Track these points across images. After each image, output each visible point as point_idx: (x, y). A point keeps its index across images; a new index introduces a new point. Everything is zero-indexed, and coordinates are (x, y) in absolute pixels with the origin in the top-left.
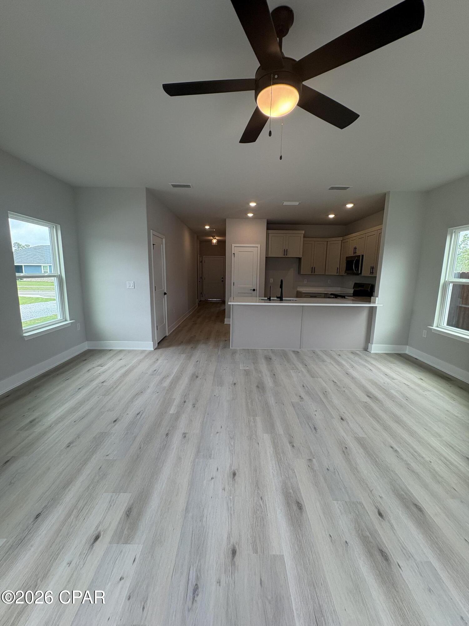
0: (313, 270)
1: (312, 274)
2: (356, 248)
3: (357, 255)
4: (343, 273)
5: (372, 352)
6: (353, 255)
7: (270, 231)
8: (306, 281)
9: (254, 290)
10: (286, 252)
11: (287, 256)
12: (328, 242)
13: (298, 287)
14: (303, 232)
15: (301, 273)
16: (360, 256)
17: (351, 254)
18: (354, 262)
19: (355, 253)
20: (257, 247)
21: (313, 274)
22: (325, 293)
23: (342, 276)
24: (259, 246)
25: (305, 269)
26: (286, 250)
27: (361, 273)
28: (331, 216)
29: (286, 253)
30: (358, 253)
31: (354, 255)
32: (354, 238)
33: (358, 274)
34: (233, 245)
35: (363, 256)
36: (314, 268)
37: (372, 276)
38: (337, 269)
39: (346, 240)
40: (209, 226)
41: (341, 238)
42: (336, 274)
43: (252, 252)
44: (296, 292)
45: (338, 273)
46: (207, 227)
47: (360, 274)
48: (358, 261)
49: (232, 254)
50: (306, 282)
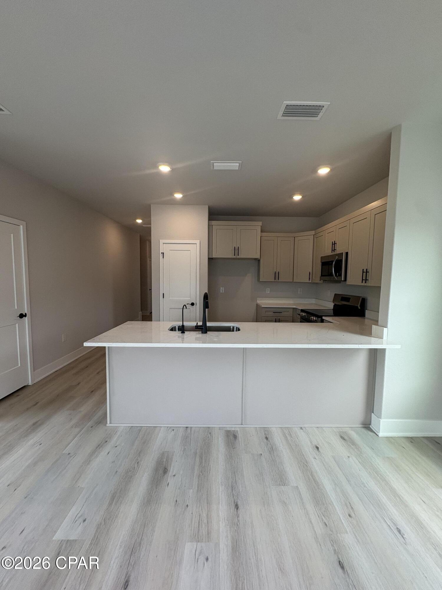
0: (277, 276)
1: (275, 281)
2: (335, 243)
3: (337, 253)
4: (317, 279)
5: (381, 434)
6: (331, 254)
7: (214, 223)
8: (268, 290)
9: (193, 304)
10: (236, 250)
11: (238, 257)
12: (295, 238)
13: (258, 298)
14: (260, 223)
15: (261, 280)
16: (342, 253)
17: (328, 252)
18: (334, 263)
19: (334, 250)
20: (196, 244)
21: (277, 281)
22: (294, 308)
23: (317, 283)
24: (198, 242)
25: (266, 274)
26: (237, 248)
27: (345, 280)
28: (297, 198)
29: (236, 253)
30: (340, 249)
31: (333, 253)
32: (331, 230)
33: (339, 282)
34: (162, 241)
35: (347, 253)
36: (279, 273)
37: (365, 284)
38: (310, 274)
39: (321, 234)
40: (142, 220)
41: (313, 232)
42: (308, 281)
43: (190, 251)
44: (255, 306)
45: (311, 279)
46: (139, 221)
47: (343, 281)
48: (339, 262)
49: (160, 253)
50: (269, 292)
